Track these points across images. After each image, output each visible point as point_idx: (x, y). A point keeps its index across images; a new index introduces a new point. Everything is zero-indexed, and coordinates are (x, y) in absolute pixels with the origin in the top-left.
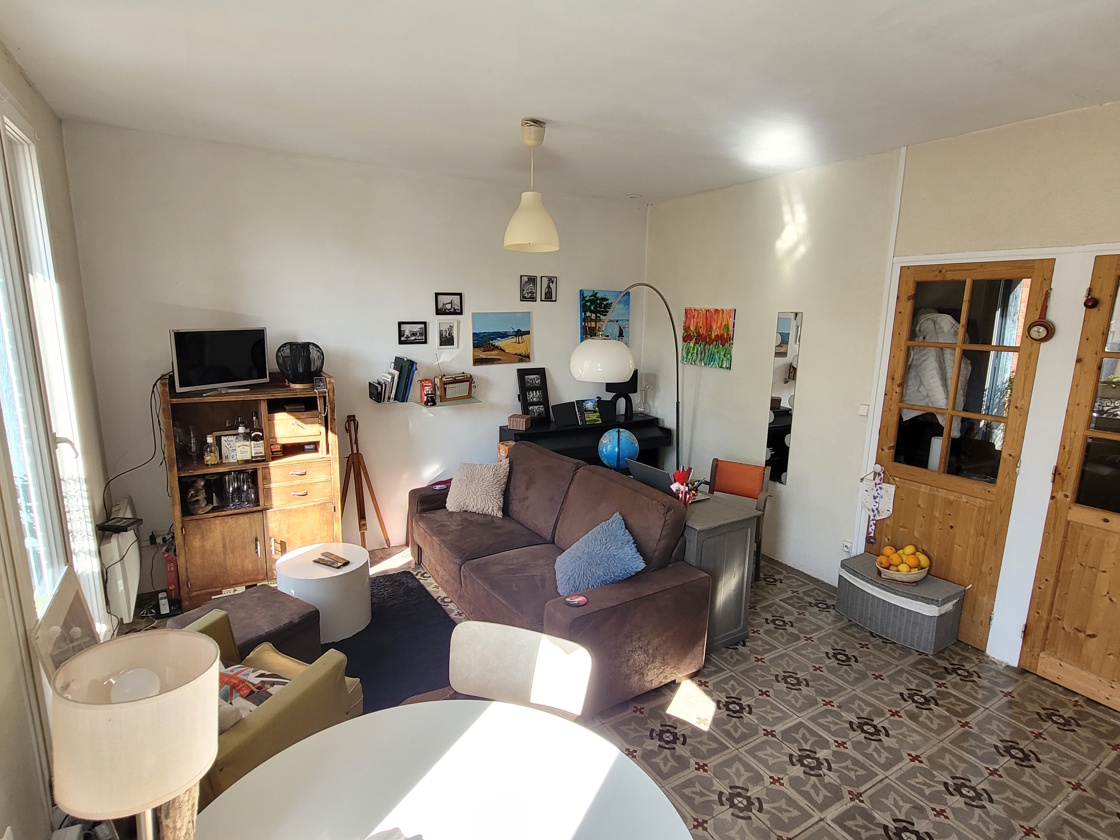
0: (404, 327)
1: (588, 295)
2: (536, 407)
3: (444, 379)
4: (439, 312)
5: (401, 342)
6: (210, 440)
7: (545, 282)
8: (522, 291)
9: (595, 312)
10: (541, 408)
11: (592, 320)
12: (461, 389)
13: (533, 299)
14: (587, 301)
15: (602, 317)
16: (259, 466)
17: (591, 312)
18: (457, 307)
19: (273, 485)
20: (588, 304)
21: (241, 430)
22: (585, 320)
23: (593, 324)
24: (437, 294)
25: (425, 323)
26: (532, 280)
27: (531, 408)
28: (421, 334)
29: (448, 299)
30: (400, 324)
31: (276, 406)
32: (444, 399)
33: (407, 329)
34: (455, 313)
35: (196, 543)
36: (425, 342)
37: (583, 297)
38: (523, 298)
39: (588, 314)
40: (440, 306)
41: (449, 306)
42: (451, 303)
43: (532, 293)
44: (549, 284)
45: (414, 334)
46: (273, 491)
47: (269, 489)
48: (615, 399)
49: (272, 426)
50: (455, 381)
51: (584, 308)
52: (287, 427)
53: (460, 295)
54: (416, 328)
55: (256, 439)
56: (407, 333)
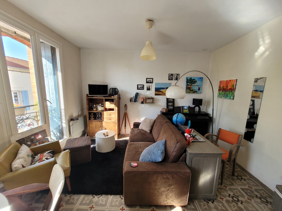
0: (138, 86)
1: (189, 79)
2: (171, 107)
3: (146, 98)
4: (147, 82)
5: (138, 89)
6: (95, 106)
7: (176, 75)
8: (169, 77)
9: (191, 83)
10: (172, 107)
11: (189, 85)
12: (151, 101)
13: (172, 80)
14: (188, 80)
15: (193, 84)
16: (102, 112)
17: (189, 83)
18: (151, 81)
19: (104, 116)
20: (189, 81)
21: (100, 104)
22: (187, 85)
23: (190, 86)
24: (147, 78)
25: (143, 85)
26: (172, 75)
27: (169, 107)
28: (142, 88)
29: (149, 79)
30: (138, 85)
31: (107, 100)
32: (146, 103)
33: (139, 86)
34: (151, 83)
35: (91, 125)
36: (143, 89)
37: (187, 79)
38: (169, 79)
39: (188, 84)
40: (147, 81)
41: (149, 81)
42: (150, 80)
43: (172, 78)
44: (177, 76)
45: (141, 87)
46: (104, 118)
47: (104, 117)
48: (195, 107)
49: (105, 104)
50: (149, 98)
51: (187, 82)
52: (108, 105)
53: (152, 79)
54: (141, 86)
55: (102, 106)
56: (139, 87)
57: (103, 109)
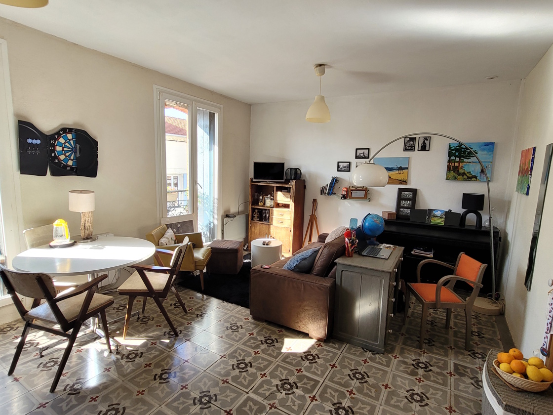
1: (454, 146)
3: (351, 188)
4: (357, 157)
6: (261, 198)
7: (422, 140)
8: (405, 145)
9: (460, 157)
10: (409, 211)
11: (455, 162)
13: (412, 149)
14: (453, 150)
15: (465, 160)
16: (271, 209)
17: (456, 156)
19: (274, 217)
20: (454, 152)
21: (269, 196)
22: (449, 162)
23: (457, 164)
25: (350, 162)
26: (413, 140)
27: (402, 209)
29: (362, 151)
30: (338, 162)
34: (365, 158)
37: (450, 148)
38: (405, 150)
39: (453, 158)
40: (358, 154)
41: (362, 155)
42: (363, 153)
43: (412, 147)
44: (424, 141)
46: (274, 219)
47: (272, 218)
48: (465, 214)
49: (276, 196)
50: (357, 189)
51: (450, 154)
53: (369, 149)
57: (272, 203)
